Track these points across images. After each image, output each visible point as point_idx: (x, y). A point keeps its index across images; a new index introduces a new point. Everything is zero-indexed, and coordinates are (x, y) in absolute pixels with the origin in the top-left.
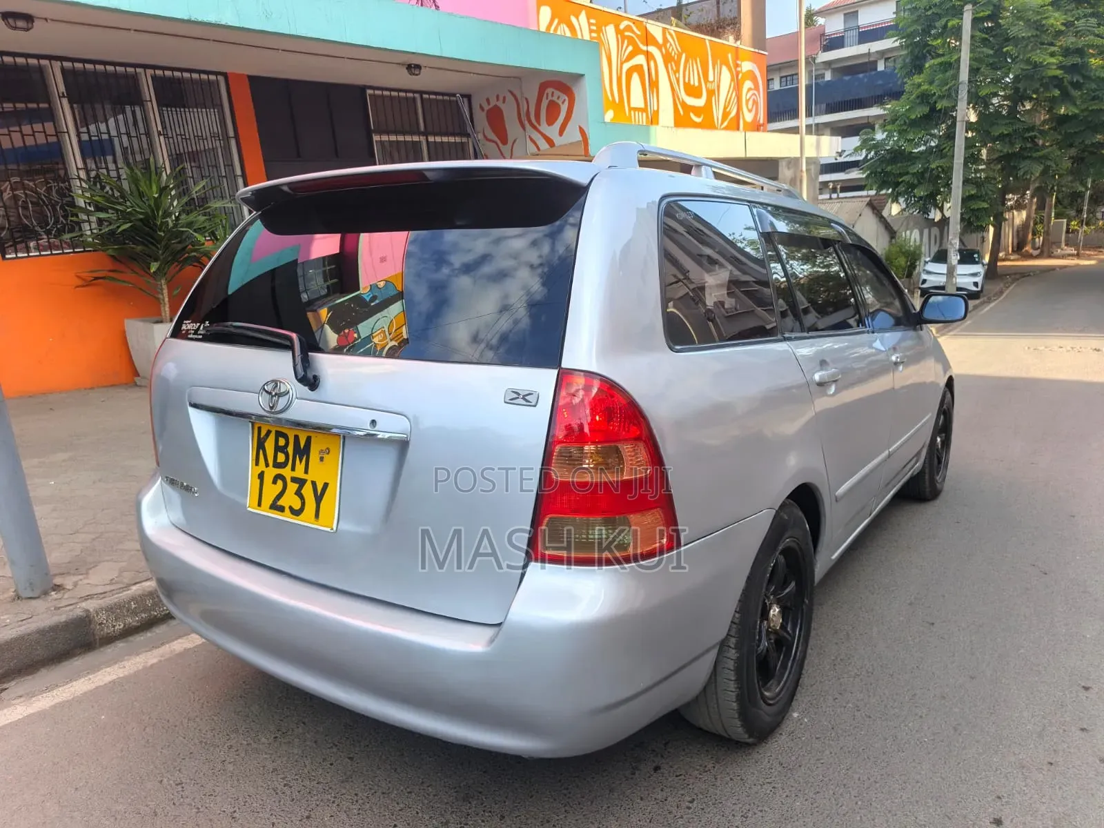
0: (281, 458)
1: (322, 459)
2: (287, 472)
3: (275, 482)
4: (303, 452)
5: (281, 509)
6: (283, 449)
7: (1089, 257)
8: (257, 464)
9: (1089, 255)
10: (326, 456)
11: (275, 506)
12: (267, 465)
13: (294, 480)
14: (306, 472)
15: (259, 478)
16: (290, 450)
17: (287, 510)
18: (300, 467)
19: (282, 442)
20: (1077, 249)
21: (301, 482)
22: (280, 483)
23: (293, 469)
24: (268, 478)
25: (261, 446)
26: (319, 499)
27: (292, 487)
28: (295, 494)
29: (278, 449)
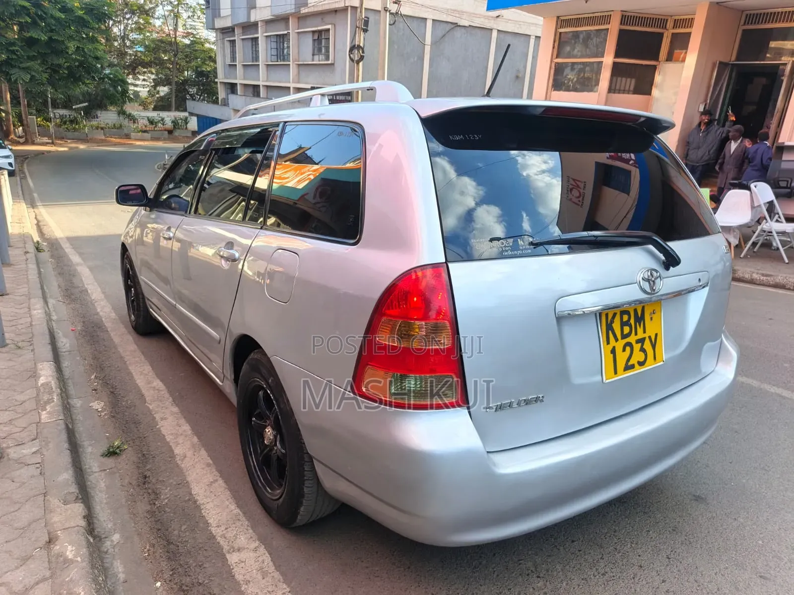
0: (626, 330)
1: (651, 319)
2: (632, 339)
3: (624, 350)
4: (640, 319)
5: (633, 367)
6: (627, 323)
7: (61, 145)
8: (608, 343)
9: (61, 144)
10: (654, 316)
11: (628, 367)
12: (617, 340)
13: (638, 342)
14: (644, 332)
15: (611, 353)
16: (632, 321)
17: (637, 366)
18: (640, 330)
19: (625, 318)
20: (52, 140)
21: (641, 341)
22: (628, 349)
23: (636, 334)
24: (619, 350)
25: (609, 328)
26: (654, 346)
27: (637, 347)
28: (640, 351)
29: (623, 324)
